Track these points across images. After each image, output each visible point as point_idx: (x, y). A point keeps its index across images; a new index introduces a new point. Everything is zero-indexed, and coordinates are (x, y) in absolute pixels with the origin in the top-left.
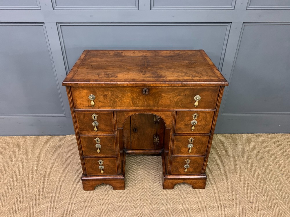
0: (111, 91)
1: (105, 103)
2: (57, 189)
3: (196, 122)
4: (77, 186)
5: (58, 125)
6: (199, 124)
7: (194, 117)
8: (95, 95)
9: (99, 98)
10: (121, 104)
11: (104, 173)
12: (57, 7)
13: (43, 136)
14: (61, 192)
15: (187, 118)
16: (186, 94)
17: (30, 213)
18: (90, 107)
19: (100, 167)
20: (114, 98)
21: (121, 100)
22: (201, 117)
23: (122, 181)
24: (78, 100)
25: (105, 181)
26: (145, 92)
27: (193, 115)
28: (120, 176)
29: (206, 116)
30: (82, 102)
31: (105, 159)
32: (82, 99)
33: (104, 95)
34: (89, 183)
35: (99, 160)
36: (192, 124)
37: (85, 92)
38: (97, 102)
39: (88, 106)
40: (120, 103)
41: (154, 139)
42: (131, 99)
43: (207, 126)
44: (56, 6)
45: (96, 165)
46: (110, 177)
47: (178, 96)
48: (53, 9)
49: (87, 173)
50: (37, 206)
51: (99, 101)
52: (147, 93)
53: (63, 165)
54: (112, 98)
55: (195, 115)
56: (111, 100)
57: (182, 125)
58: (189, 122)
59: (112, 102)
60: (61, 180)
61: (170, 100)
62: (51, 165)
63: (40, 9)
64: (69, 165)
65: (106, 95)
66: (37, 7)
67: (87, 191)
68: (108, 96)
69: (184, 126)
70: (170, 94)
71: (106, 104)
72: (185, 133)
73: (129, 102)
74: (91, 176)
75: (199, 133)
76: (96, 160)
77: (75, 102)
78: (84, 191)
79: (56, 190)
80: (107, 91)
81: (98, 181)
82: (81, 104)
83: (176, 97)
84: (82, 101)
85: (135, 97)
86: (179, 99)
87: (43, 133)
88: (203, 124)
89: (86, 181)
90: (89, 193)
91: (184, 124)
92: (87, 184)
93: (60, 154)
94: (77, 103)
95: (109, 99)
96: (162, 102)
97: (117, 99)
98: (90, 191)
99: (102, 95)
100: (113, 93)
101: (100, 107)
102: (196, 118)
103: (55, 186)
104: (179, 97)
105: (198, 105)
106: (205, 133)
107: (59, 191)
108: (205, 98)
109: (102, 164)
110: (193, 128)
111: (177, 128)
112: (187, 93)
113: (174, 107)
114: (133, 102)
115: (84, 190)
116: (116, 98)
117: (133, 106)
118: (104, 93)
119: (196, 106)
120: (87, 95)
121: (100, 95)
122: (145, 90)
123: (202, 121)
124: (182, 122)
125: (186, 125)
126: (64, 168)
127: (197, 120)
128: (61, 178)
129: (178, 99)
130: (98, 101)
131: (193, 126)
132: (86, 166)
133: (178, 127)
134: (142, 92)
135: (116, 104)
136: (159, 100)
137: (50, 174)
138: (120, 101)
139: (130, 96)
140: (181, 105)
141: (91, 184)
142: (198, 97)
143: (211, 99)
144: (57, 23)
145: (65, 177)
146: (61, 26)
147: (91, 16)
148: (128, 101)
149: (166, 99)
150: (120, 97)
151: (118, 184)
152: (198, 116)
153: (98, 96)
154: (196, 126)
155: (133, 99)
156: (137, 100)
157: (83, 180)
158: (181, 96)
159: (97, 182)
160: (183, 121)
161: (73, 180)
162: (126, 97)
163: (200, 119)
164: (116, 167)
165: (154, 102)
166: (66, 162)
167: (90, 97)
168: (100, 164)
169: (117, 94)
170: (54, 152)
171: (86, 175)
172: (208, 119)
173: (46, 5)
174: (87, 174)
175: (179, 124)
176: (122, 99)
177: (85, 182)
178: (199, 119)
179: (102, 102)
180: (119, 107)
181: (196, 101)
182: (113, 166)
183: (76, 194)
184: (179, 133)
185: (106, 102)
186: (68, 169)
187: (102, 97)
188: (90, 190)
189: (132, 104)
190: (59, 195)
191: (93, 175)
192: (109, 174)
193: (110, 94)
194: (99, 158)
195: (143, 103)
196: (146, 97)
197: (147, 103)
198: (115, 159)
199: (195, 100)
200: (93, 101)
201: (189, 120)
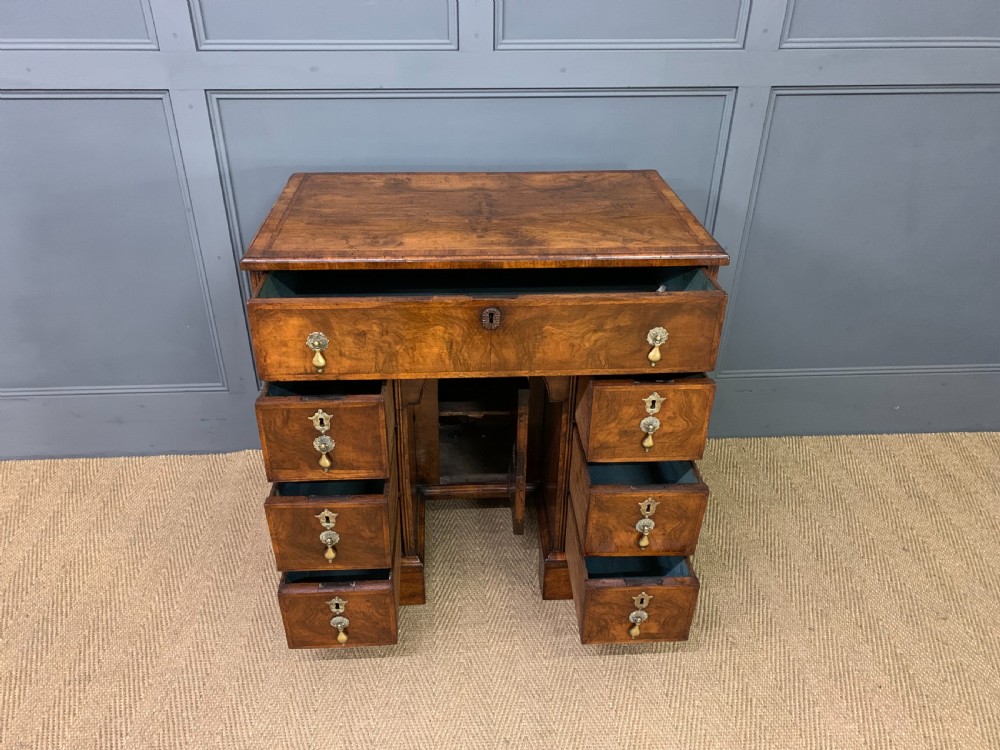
0: (380, 319)
1: (361, 359)
3: (657, 423)
5: (202, 420)
6: (667, 429)
7: (649, 404)
8: (327, 334)
9: (339, 344)
10: (413, 362)
12: (208, 41)
15: (628, 411)
16: (622, 324)
17: (131, 679)
18: (312, 373)
20: (389, 344)
21: (413, 349)
22: (672, 406)
24: (270, 351)
26: (491, 321)
27: (648, 401)
29: (690, 402)
30: (284, 359)
32: (284, 349)
33: (356, 332)
36: (644, 430)
37: (294, 326)
38: (333, 356)
39: (306, 370)
40: (408, 359)
42: (444, 346)
43: (693, 437)
44: (206, 38)
47: (595, 331)
48: (198, 49)
50: (153, 658)
51: (341, 354)
52: (496, 322)
54: (383, 342)
55: (652, 398)
56: (378, 349)
57: (610, 433)
58: (635, 422)
59: (381, 357)
61: (573, 346)
63: (154, 47)
65: (363, 334)
66: (147, 41)
68: (370, 336)
69: (617, 438)
70: (570, 327)
71: (363, 364)
73: (440, 355)
77: (262, 360)
80: (368, 320)
82: (280, 366)
83: (589, 335)
84: (284, 353)
85: (459, 339)
86: (599, 343)
88: (680, 429)
91: (616, 431)
93: (211, 507)
94: (268, 361)
95: (372, 347)
96: (544, 353)
97: (398, 348)
99: (349, 333)
100: (385, 324)
101: (344, 374)
102: (656, 410)
104: (600, 334)
105: (661, 359)
108: (681, 335)
110: (649, 442)
111: (597, 445)
112: (624, 320)
113: (584, 366)
114: (450, 352)
116: (397, 343)
117: (452, 366)
118: (358, 327)
119: (655, 362)
120: (302, 335)
121: (343, 335)
122: (491, 315)
123: (675, 418)
124: (613, 425)
125: (624, 433)
127: (660, 416)
129: (596, 341)
130: (336, 353)
131: (647, 435)
133: (598, 441)
134: (481, 318)
135: (394, 363)
136: (534, 345)
138: (410, 351)
139: (440, 333)
140: (607, 360)
142: (658, 334)
143: (702, 340)
144: (208, 93)
146: (218, 99)
147: (313, 69)
148: (436, 350)
149: (557, 344)
150: (407, 340)
152: (663, 404)
153: (339, 337)
154: (658, 437)
155: (451, 344)
156: (465, 347)
158: (605, 331)
160: (614, 420)
162: (430, 340)
163: (669, 414)
165: (517, 354)
167: (309, 342)
169: (398, 327)
170: (193, 502)
172: (695, 410)
173: (175, 35)
175: (602, 430)
176: (417, 344)
178: (665, 414)
179: (350, 358)
180: (407, 371)
181: (653, 347)
184: (600, 460)
185: (363, 356)
187: (349, 340)
189: (447, 362)
193: (375, 328)
195: (482, 357)
196: (494, 337)
197: (497, 355)
199: (651, 341)
200: (322, 353)
201: (634, 418)
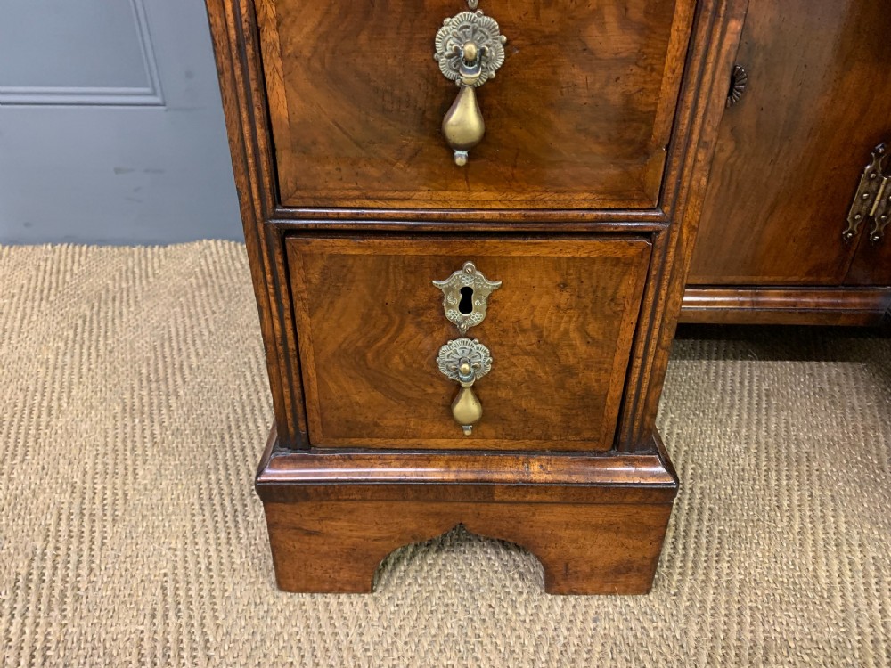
2: (47, 573)
4: (224, 548)
5: (117, 171)
11: (484, 427)
13: (30, 248)
14: (77, 599)
19: (452, 351)
23: (647, 515)
25: (484, 508)
28: (631, 462)
31: (518, 249)
34: (328, 526)
35: (455, 265)
41: (863, 185)
45: (410, 329)
46: (537, 471)
49: (314, 417)
53: (127, 396)
60: (97, 500)
62: (38, 399)
64: (172, 400)
67: (306, 598)
74: (349, 454)
76: (414, 268)
78: (285, 596)
79: (35, 577)
81: (414, 507)
87: (27, 225)
89: (305, 508)
90: (323, 615)
92: (310, 533)
93: (114, 333)
98: (331, 598)
103: (39, 544)
107: (63, 594)
109: (476, 317)
115: (283, 584)
126: (133, 418)
128: (99, 487)
132: (305, 343)
137: (19, 458)
141: (346, 528)
145: (130, 477)
151: (602, 539)
157: (269, 493)
159: (409, 517)
161: (194, 499)
164: (620, 360)
166: (149, 381)
168: (454, 314)
170: (80, 322)
171: (308, 445)
174: (316, 436)
177: (290, 513)
182: (590, 341)
183: (208, 621)
186: (157, 427)
188: (336, 588)
190: (55, 628)
191: (377, 442)
192: (528, 443)
194: (461, 247)
198: (628, 264)
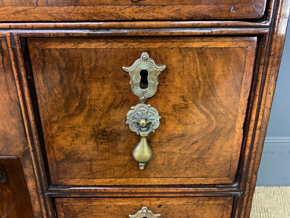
7: (136, 79)
43: (218, 144)
57: (77, 136)
58: (116, 115)
69: (91, 144)
72: (106, 181)
75: (178, 181)
88: (197, 129)
91: (88, 130)
102: (150, 91)
106: (211, 181)
123: (186, 107)
124: (79, 120)
133: (61, 149)
152: (162, 77)
163: (175, 99)
175: (61, 129)
178: (168, 101)
184: (72, 182)
201: (113, 106)
